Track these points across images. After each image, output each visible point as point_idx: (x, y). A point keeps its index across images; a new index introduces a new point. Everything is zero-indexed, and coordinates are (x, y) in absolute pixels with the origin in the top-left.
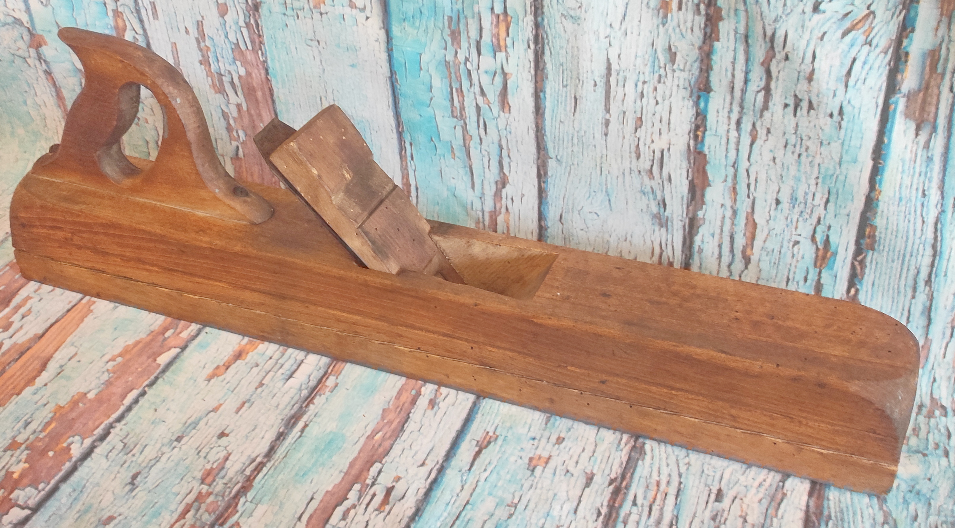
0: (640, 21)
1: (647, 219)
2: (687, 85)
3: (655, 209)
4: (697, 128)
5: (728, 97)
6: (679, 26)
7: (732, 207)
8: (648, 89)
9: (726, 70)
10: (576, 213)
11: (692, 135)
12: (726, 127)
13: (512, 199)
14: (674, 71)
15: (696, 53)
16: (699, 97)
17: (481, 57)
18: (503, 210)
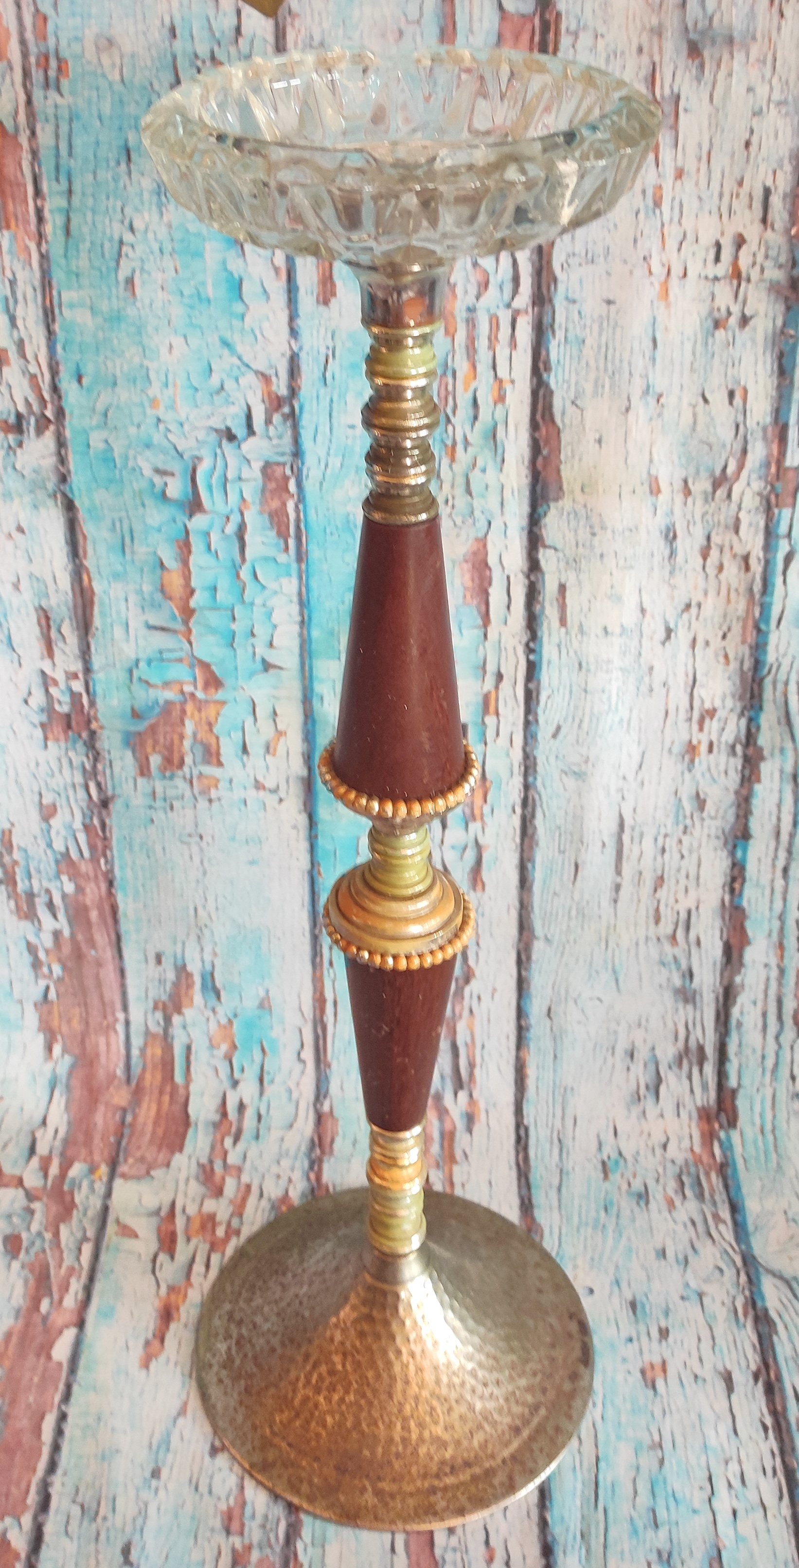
0: (660, 769)
1: (668, 997)
2: (720, 833)
3: (677, 982)
4: (733, 879)
5: (773, 844)
6: (709, 770)
7: (779, 966)
8: (671, 843)
9: (770, 814)
10: (571, 1003)
11: (727, 889)
12: (769, 876)
13: (479, 998)
14: (703, 819)
15: (732, 797)
16: (735, 846)
17: (447, 831)
18: (466, 1013)
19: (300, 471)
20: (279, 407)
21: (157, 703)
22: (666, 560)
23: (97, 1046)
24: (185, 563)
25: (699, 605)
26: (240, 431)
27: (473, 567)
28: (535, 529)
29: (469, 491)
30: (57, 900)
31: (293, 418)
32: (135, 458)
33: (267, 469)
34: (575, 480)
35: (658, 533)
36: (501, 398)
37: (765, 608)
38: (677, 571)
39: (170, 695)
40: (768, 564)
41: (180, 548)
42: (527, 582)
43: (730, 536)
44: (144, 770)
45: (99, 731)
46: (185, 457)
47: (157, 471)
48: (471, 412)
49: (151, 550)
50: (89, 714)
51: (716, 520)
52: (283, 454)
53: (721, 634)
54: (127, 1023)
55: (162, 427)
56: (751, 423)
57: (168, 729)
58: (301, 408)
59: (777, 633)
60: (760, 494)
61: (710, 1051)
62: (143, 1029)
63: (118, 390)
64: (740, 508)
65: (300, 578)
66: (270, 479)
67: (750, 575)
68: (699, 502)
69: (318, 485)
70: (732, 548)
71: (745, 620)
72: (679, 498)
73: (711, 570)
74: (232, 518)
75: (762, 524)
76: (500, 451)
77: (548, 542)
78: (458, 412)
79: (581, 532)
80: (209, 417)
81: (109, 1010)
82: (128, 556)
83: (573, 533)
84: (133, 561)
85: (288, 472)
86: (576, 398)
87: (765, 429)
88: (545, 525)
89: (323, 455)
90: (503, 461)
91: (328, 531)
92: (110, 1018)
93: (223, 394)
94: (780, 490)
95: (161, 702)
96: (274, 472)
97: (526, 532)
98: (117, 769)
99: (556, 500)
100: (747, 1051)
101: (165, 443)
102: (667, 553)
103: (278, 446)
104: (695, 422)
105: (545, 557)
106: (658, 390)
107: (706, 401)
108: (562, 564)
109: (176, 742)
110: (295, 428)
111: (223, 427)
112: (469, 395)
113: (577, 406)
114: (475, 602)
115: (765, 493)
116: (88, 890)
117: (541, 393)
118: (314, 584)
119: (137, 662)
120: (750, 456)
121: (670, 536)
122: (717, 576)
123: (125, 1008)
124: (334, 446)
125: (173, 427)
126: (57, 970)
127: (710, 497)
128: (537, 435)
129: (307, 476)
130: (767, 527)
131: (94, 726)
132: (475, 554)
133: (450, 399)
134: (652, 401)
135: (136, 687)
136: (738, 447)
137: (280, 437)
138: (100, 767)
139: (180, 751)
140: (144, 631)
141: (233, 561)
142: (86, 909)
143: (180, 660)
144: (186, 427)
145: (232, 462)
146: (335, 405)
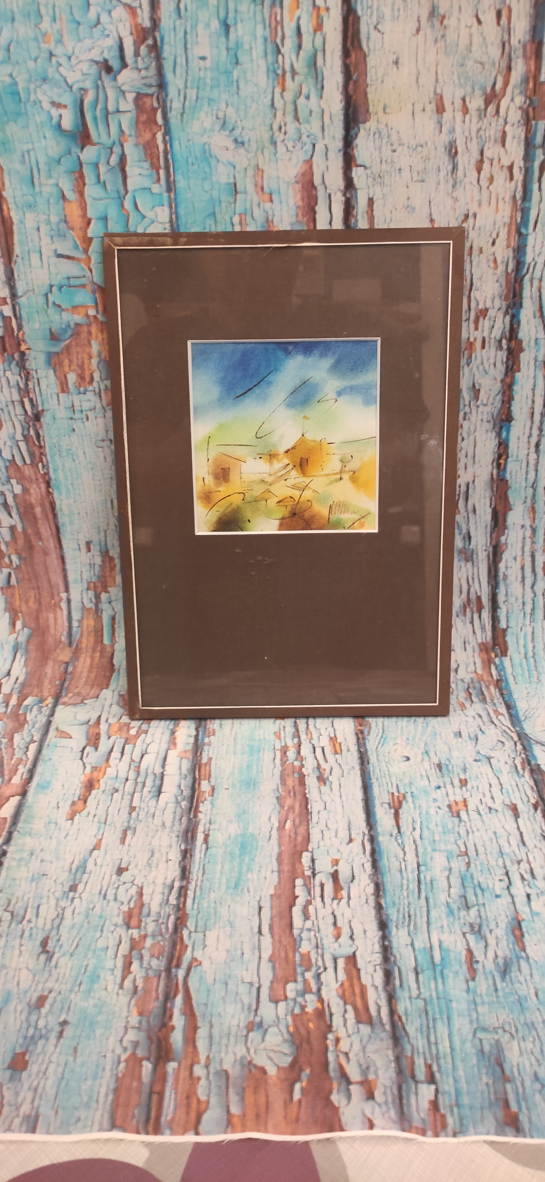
19: (165, 102)
20: (144, 39)
21: (69, 326)
22: (450, 175)
23: (48, 619)
24: (81, 194)
25: (475, 216)
26: (115, 64)
27: (303, 187)
28: (349, 151)
29: (297, 118)
30: (10, 501)
31: (156, 49)
32: (35, 92)
33: (139, 98)
34: (379, 101)
35: (443, 149)
36: (319, 27)
37: (525, 212)
38: (458, 185)
39: (78, 318)
40: (527, 172)
41: (76, 179)
42: (343, 199)
43: (498, 148)
44: (64, 387)
45: (27, 352)
46: (74, 88)
47: (53, 103)
48: (295, 40)
49: (52, 181)
50: (18, 335)
51: (487, 135)
52: (150, 86)
53: (491, 241)
54: (69, 601)
55: (54, 60)
56: (514, 42)
57: (79, 349)
58: (162, 39)
59: (534, 234)
60: (520, 108)
61: (485, 601)
62: (80, 604)
63: (16, 25)
64: (506, 123)
65: (171, 207)
66: (142, 112)
67: (513, 182)
68: (475, 120)
69: (179, 116)
70: (500, 160)
71: (510, 225)
72: (459, 116)
73: (484, 183)
74: (114, 149)
75: (523, 136)
76: (320, 79)
77: (359, 162)
78: (286, 42)
79: (383, 150)
80: (90, 50)
81: (55, 592)
82: (37, 189)
83: (378, 151)
84: (41, 192)
85: (155, 104)
86: (378, 24)
87: (525, 47)
88: (357, 146)
89: (181, 86)
90: (323, 87)
91: (190, 161)
92: (57, 598)
93: (99, 26)
94: (536, 104)
95: (72, 324)
96: (144, 103)
97: (342, 153)
98: (43, 387)
99: (365, 122)
100: (512, 600)
101: (57, 76)
102: (450, 167)
103: (146, 77)
104: (471, 44)
105: (357, 174)
106: (442, 11)
107: (479, 22)
108: (370, 180)
109: (86, 361)
110: (159, 58)
111: (100, 59)
112: (294, 24)
113: (379, 31)
114: (305, 219)
115: (525, 106)
116: (32, 491)
117: (351, 18)
118: (182, 212)
119: (51, 286)
120: (513, 73)
121: (452, 152)
122: (488, 188)
123: (67, 590)
124: (190, 78)
125: (63, 60)
126: (14, 558)
127: (483, 116)
128: (348, 62)
129: (171, 108)
130: (526, 138)
131: (23, 348)
132: (303, 175)
133: (279, 28)
134: (437, 23)
135: (51, 311)
136: (504, 64)
137: (147, 69)
138: (31, 386)
139: (90, 369)
140: (54, 260)
141: (118, 192)
142: (32, 507)
143: (83, 286)
144: (74, 61)
145: (111, 94)
146: (188, 36)
